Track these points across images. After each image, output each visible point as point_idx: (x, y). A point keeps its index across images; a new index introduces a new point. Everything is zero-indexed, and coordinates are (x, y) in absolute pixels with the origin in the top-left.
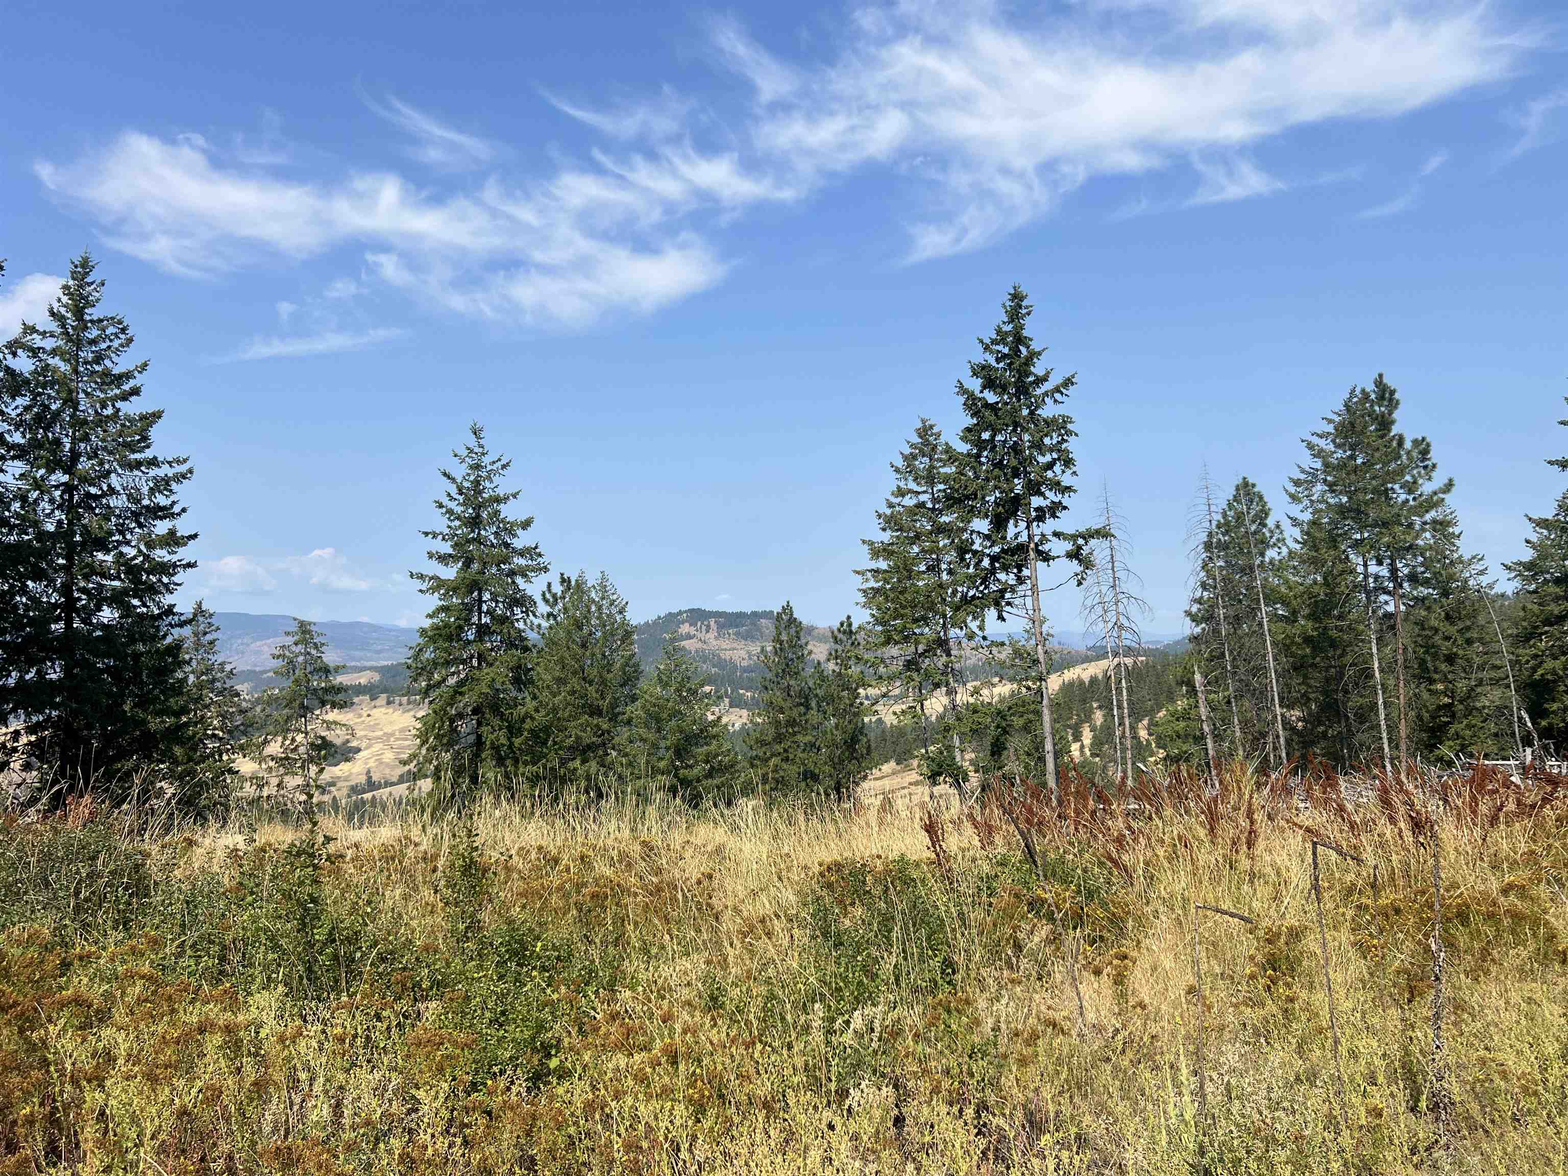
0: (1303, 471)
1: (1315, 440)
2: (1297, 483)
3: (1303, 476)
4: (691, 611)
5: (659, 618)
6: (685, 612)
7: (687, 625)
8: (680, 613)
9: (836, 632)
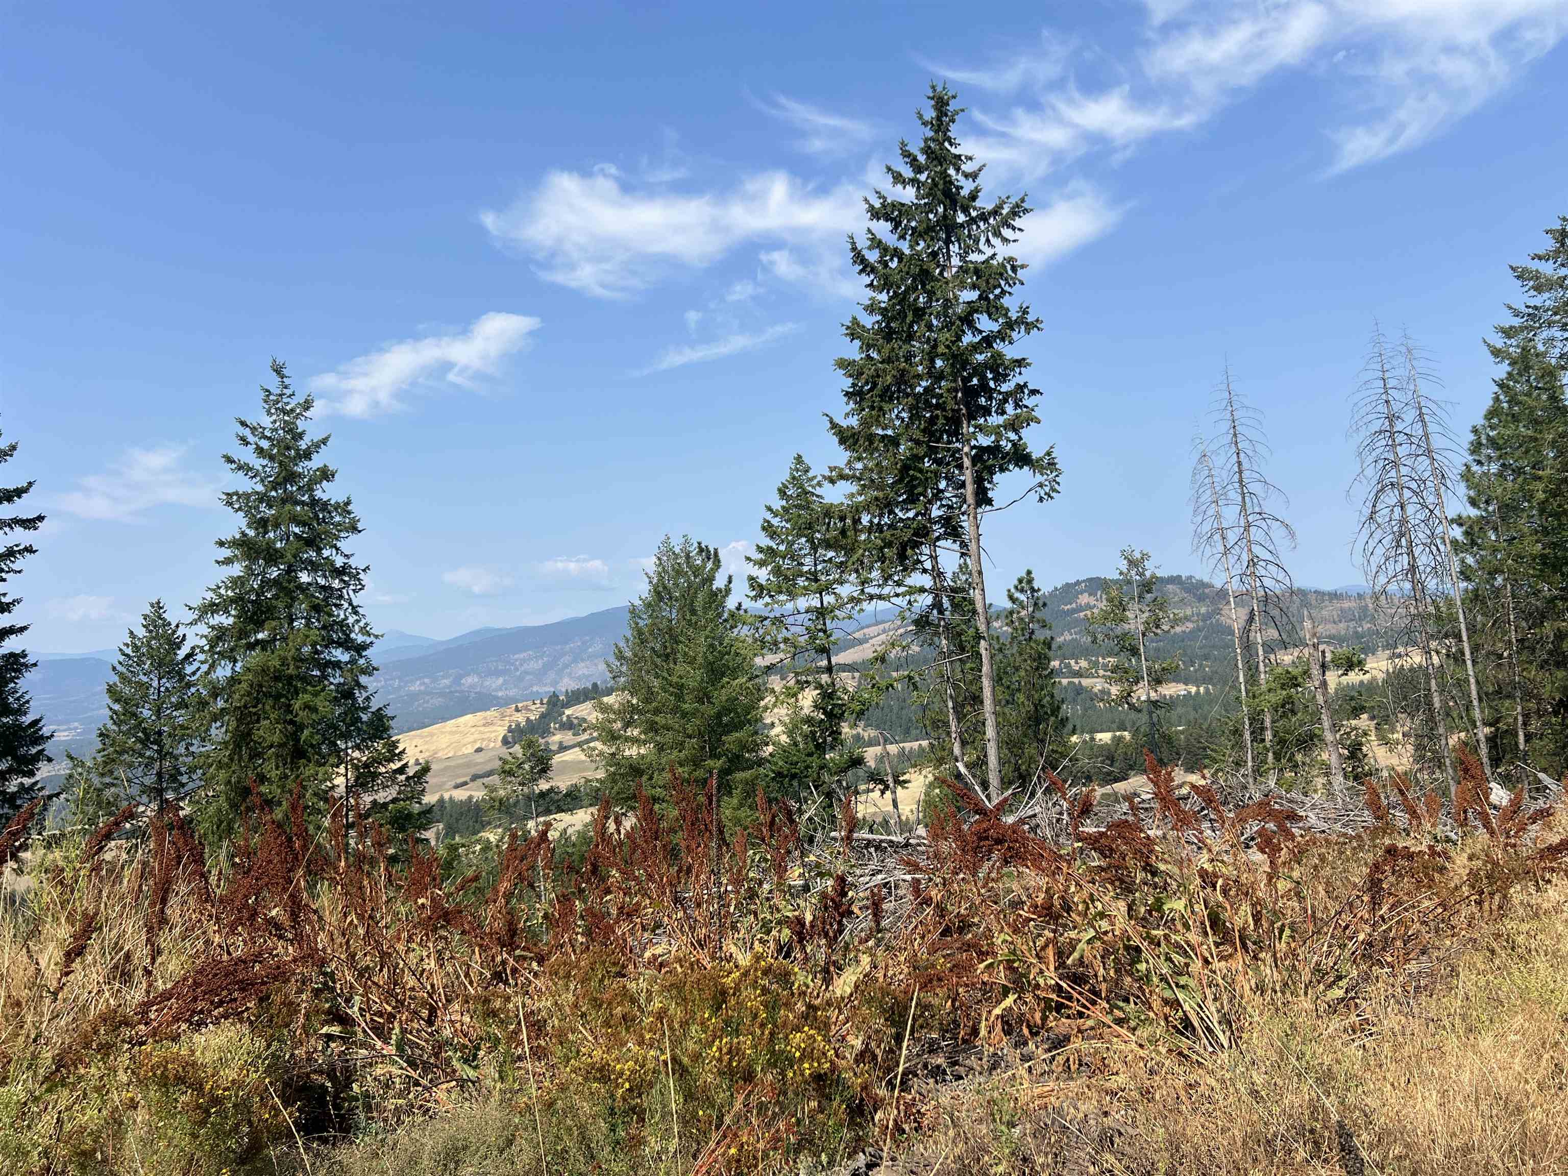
0: (1517, 314)
1: (1535, 265)
2: (1508, 332)
3: (1517, 322)
4: (1090, 580)
5: (1056, 589)
6: (1084, 581)
7: (1086, 595)
8: (1078, 583)
9: (1013, 590)
